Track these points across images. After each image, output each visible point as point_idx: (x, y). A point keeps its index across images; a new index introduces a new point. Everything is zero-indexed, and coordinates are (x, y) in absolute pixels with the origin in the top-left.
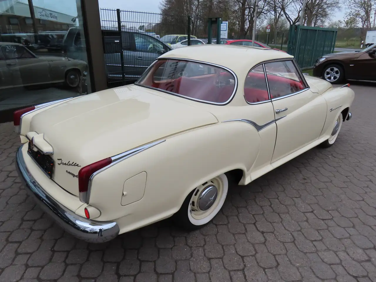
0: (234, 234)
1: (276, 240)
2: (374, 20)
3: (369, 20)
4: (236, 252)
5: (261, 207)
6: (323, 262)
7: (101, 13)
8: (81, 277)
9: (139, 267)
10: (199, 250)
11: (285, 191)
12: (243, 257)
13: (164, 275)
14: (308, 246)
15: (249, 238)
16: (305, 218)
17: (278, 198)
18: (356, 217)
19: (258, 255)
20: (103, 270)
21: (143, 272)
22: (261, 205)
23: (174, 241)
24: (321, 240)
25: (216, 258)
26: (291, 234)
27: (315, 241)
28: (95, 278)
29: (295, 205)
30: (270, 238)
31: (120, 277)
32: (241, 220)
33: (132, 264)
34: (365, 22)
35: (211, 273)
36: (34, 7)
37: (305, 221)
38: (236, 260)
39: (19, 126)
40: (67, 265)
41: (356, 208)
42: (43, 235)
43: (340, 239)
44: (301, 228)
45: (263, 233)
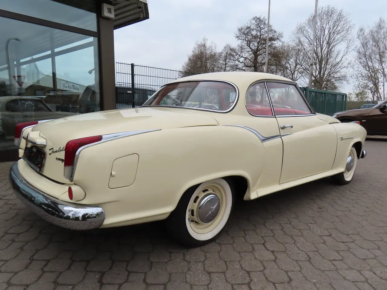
0: (239, 253)
1: (288, 258)
2: (384, 91)
3: (378, 91)
4: (242, 267)
5: (272, 230)
6: (345, 279)
7: (116, 66)
8: (58, 283)
9: (126, 277)
10: (198, 265)
11: (299, 218)
12: (249, 273)
13: (154, 286)
14: (325, 265)
15: (256, 256)
16: (322, 240)
17: (290, 224)
18: (381, 241)
19: (267, 272)
20: (84, 278)
21: (131, 282)
22: (272, 229)
23: (171, 257)
24: (341, 260)
25: (218, 273)
26: (306, 253)
27: (334, 260)
28: (74, 286)
29: (310, 229)
30: (281, 256)
31: (103, 285)
32: (248, 240)
33: (119, 274)
34: (374, 93)
35: (210, 286)
36: (57, 79)
37: (321, 243)
38: (241, 274)
39: (19, 138)
40: (44, 272)
41: (381, 233)
42: (24, 246)
43: (364, 259)
44: (318, 249)
45: (273, 252)
